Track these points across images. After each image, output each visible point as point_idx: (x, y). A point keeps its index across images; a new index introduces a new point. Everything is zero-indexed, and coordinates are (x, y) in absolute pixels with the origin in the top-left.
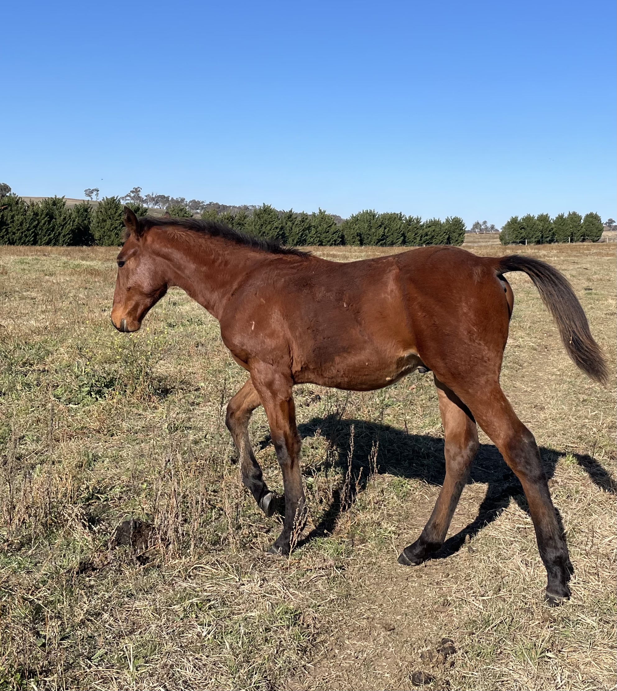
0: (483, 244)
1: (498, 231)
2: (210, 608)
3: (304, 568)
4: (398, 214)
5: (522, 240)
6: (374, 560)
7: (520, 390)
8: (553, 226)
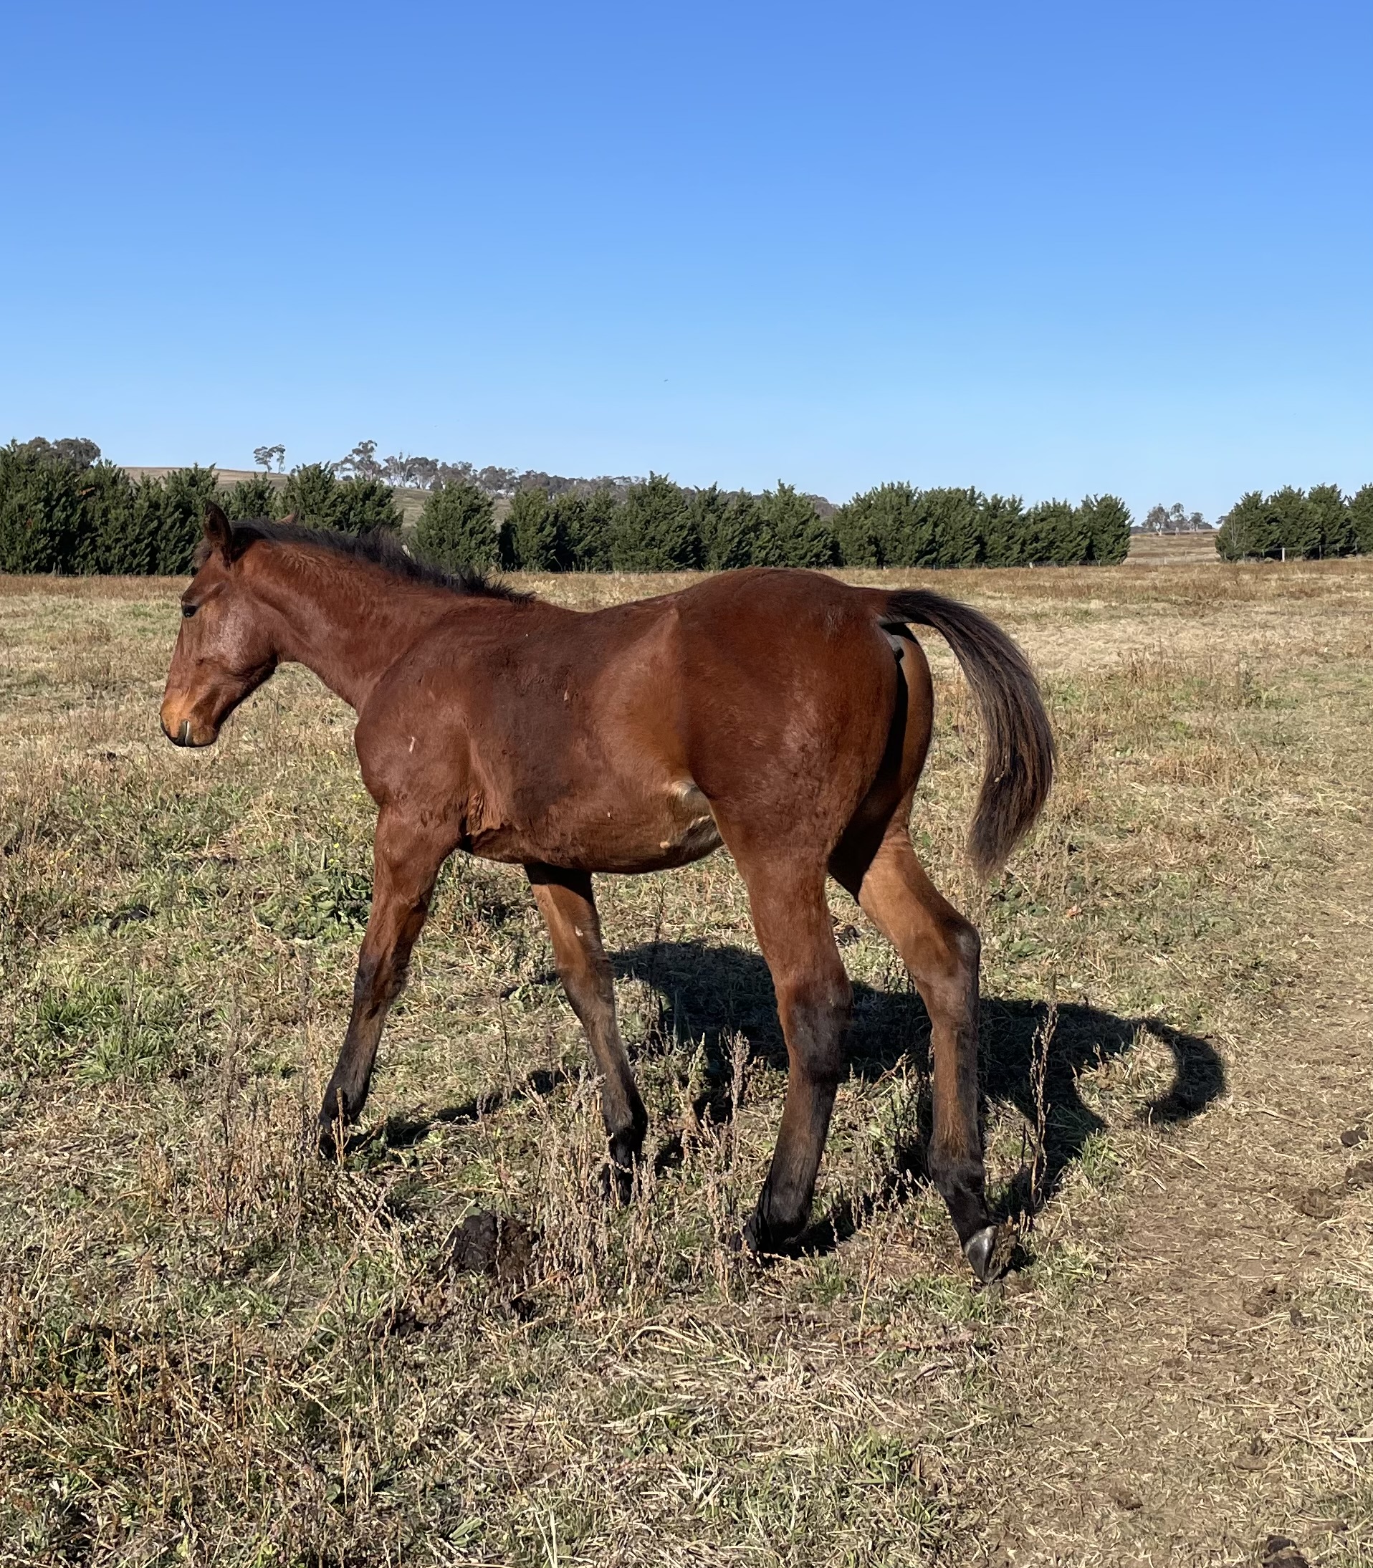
0: (1176, 559)
1: (1210, 527)
2: (696, 1431)
3: (901, 1346)
4: (965, 492)
5: (1272, 548)
6: (1059, 1334)
7: (1339, 920)
8: (1350, 513)
